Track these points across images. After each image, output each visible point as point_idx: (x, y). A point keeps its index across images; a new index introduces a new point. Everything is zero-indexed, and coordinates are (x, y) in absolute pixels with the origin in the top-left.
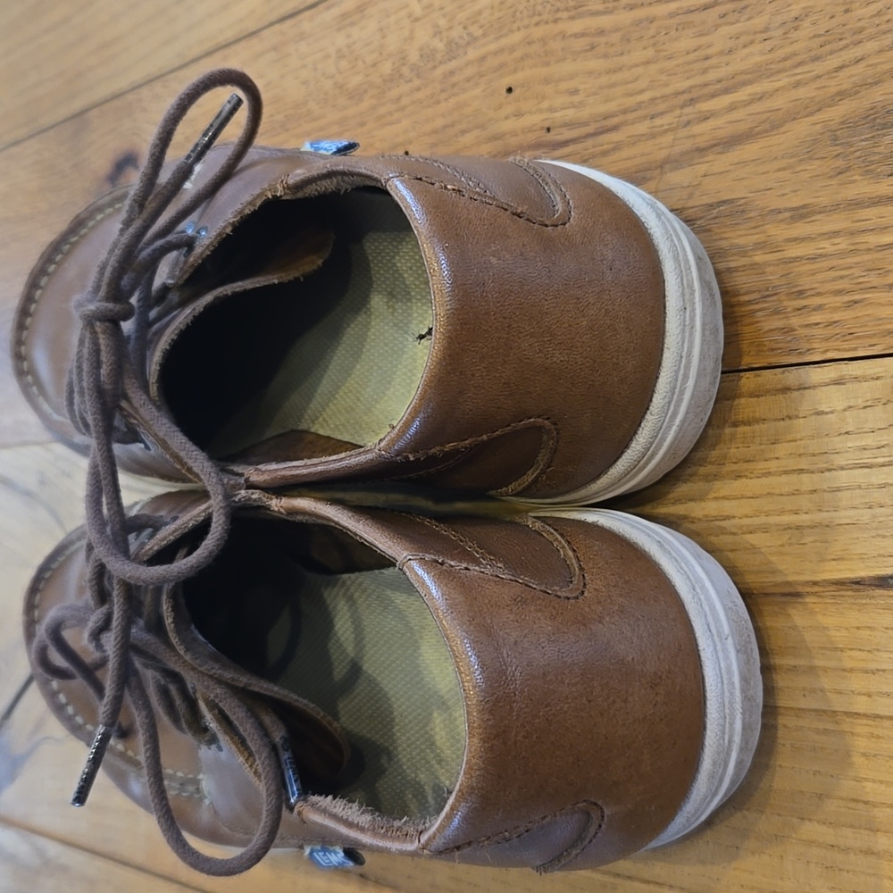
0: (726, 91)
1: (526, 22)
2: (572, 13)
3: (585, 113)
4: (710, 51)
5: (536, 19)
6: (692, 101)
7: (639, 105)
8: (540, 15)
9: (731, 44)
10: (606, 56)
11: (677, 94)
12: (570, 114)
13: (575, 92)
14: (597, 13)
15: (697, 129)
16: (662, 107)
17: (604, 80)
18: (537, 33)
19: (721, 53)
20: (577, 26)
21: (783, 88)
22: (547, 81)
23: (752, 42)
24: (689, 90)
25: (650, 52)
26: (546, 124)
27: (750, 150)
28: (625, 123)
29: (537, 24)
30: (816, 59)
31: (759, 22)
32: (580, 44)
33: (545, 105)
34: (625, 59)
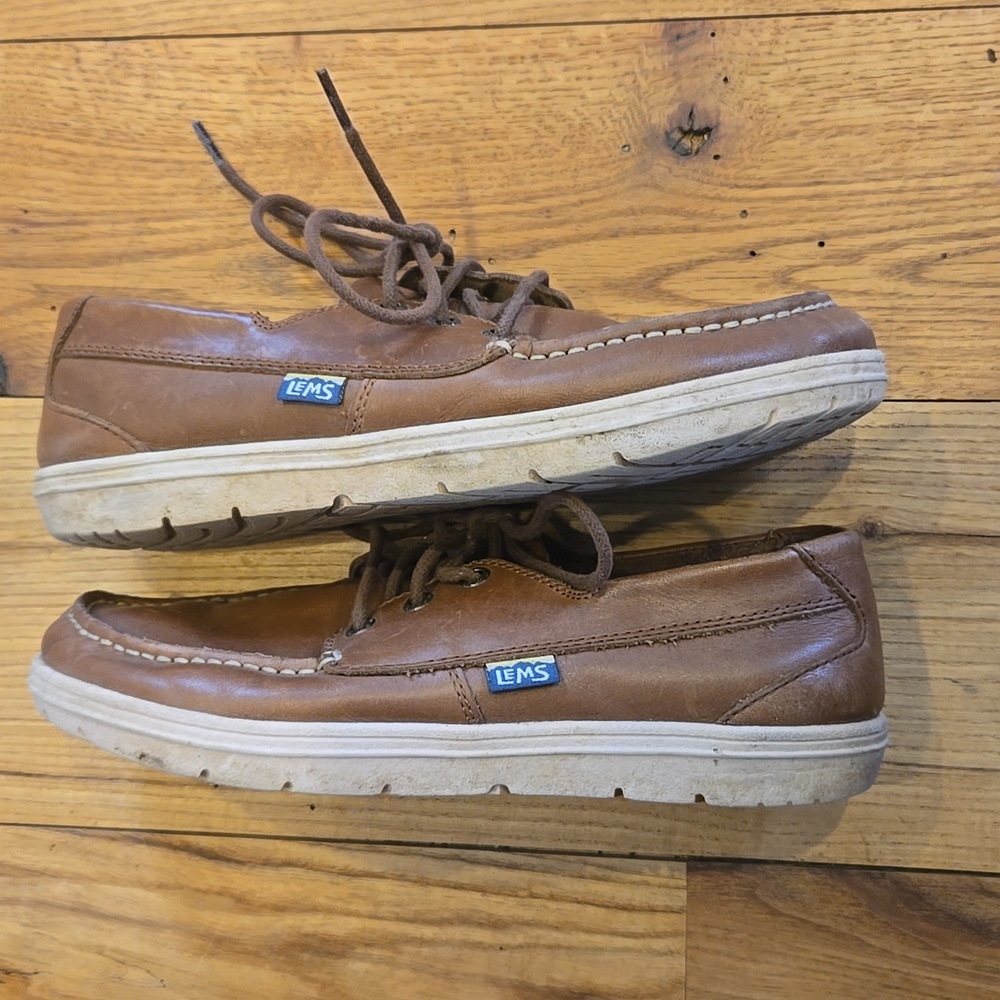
0: (169, 219)
1: (7, 128)
2: (50, 134)
3: (58, 207)
4: (158, 191)
5: (15, 129)
6: (144, 220)
7: (103, 213)
8: (19, 126)
9: (173, 190)
10: (76, 172)
11: (133, 212)
12: (45, 205)
13: (49, 190)
14: (70, 140)
15: (147, 238)
16: (121, 217)
17: (75, 188)
18: (16, 139)
19: (166, 194)
20: (51, 144)
21: (208, 227)
22: (25, 177)
23: (189, 193)
24: (142, 211)
25: (112, 179)
26: (25, 207)
27: (183, 260)
28: (92, 222)
29: (17, 132)
30: (231, 215)
31: (194, 182)
32: (54, 157)
33: (22, 193)
34: (91, 179)
